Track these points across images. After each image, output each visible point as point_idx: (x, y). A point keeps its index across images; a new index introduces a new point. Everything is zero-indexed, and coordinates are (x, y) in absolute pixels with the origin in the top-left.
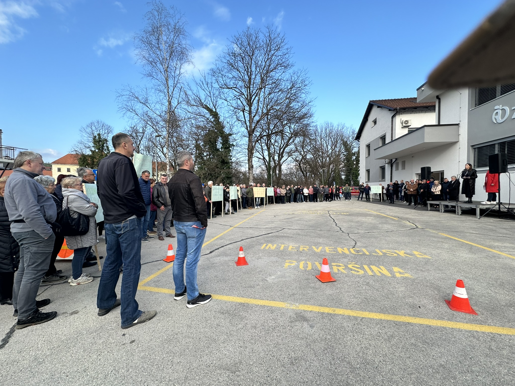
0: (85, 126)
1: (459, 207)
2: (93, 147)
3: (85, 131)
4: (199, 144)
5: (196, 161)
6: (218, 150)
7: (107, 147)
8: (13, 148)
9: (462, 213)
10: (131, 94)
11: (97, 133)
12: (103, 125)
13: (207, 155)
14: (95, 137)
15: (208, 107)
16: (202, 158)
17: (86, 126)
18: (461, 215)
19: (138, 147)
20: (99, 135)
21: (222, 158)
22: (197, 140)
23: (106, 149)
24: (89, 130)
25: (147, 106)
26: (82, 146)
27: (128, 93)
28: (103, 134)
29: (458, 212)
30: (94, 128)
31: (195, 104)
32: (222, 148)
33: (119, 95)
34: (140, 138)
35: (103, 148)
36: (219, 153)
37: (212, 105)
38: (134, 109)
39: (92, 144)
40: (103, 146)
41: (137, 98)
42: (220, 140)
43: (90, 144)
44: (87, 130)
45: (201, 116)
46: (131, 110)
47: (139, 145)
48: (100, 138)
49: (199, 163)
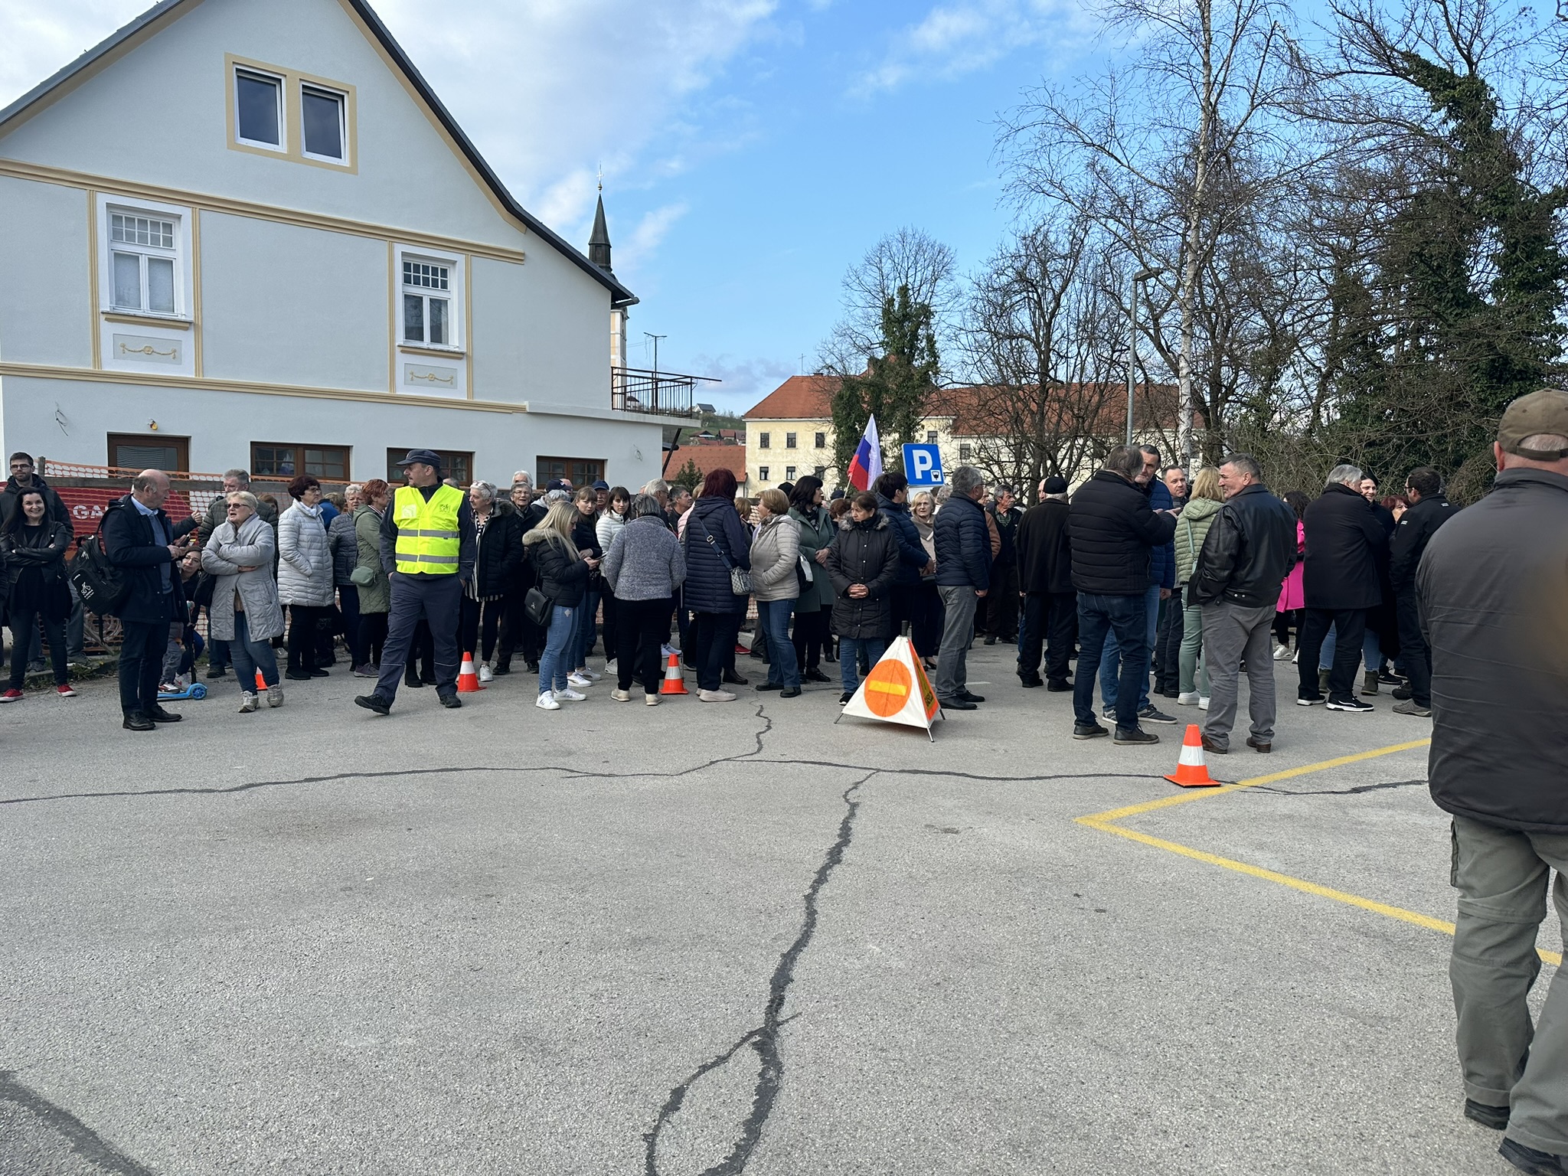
0: (858, 263)
2: (881, 344)
3: (860, 284)
4: (1358, 276)
5: (1330, 374)
6: (1473, 301)
7: (930, 339)
8: (689, 380)
10: (1052, 117)
11: (898, 284)
12: (920, 245)
13: (1402, 335)
14: (891, 301)
15: (1426, 65)
16: (1371, 353)
17: (863, 262)
19: (1048, 325)
20: (904, 290)
21: (1491, 346)
22: (1344, 258)
23: (922, 350)
24: (871, 279)
25: (1111, 155)
26: (845, 346)
27: (1040, 114)
28: (917, 284)
30: (887, 266)
31: (1344, 67)
32: (1496, 289)
33: (1004, 131)
34: (1057, 284)
35: (913, 347)
36: (1477, 320)
37: (1446, 43)
38: (1057, 179)
39: (877, 335)
40: (915, 336)
41: (1073, 128)
42: (1489, 243)
43: (871, 334)
44: (866, 278)
45: (1378, 120)
46: (1047, 187)
47: (1053, 315)
48: (905, 304)
49: (1353, 382)
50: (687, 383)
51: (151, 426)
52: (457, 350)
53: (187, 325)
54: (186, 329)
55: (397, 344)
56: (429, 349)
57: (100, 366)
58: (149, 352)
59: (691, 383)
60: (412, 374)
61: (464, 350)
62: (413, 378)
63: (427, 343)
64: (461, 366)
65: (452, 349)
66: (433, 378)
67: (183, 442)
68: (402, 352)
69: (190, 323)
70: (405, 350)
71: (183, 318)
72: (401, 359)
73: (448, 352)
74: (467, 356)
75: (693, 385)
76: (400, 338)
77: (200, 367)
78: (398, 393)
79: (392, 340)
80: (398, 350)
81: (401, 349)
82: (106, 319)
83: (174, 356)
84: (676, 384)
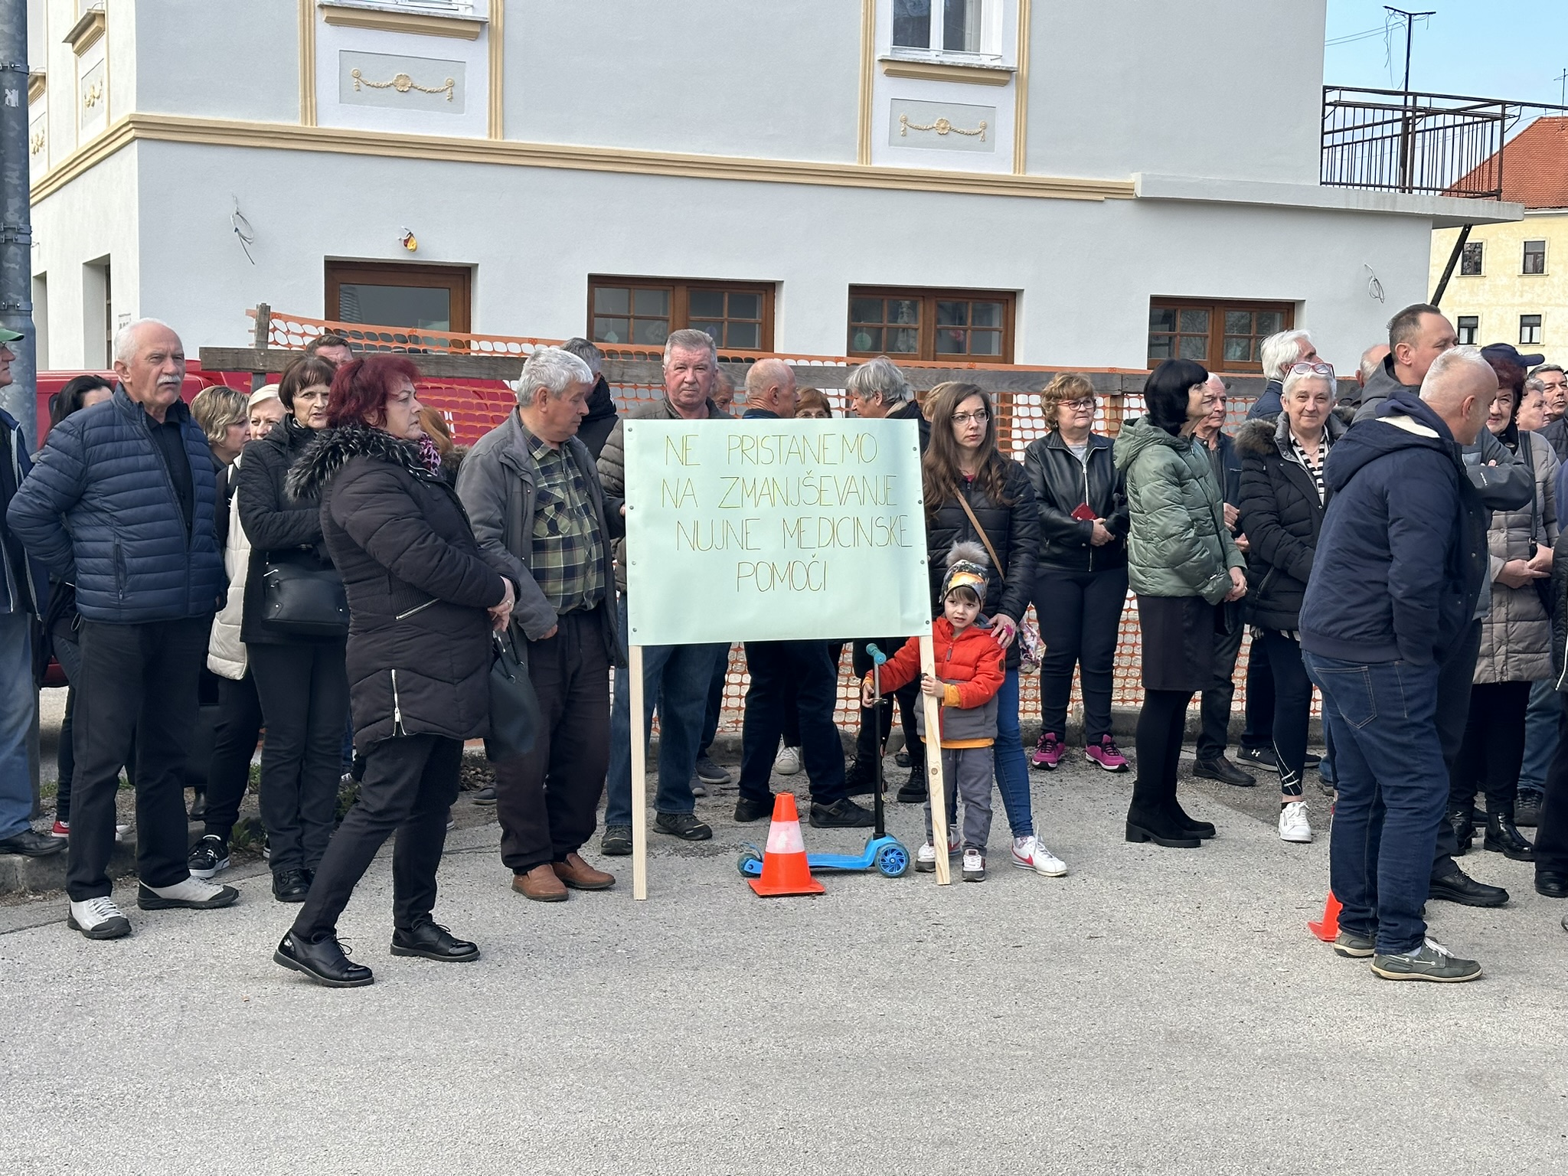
50: (1493, 118)
51: (406, 242)
52: (997, 63)
53: (476, 29)
54: (474, 37)
55: (878, 57)
56: (942, 66)
57: (315, 118)
58: (406, 88)
59: (1503, 117)
60: (905, 121)
61: (1011, 63)
62: (907, 132)
63: (936, 51)
64: (1003, 99)
65: (986, 62)
66: (947, 130)
67: (461, 276)
68: (889, 73)
69: (482, 23)
70: (896, 69)
71: (469, 14)
72: (886, 89)
73: (981, 69)
74: (1017, 77)
75: (1508, 122)
76: (884, 45)
77: (498, 118)
78: (874, 165)
79: (869, 49)
80: (879, 70)
81: (886, 67)
82: (329, 20)
83: (450, 95)
84: (1468, 119)
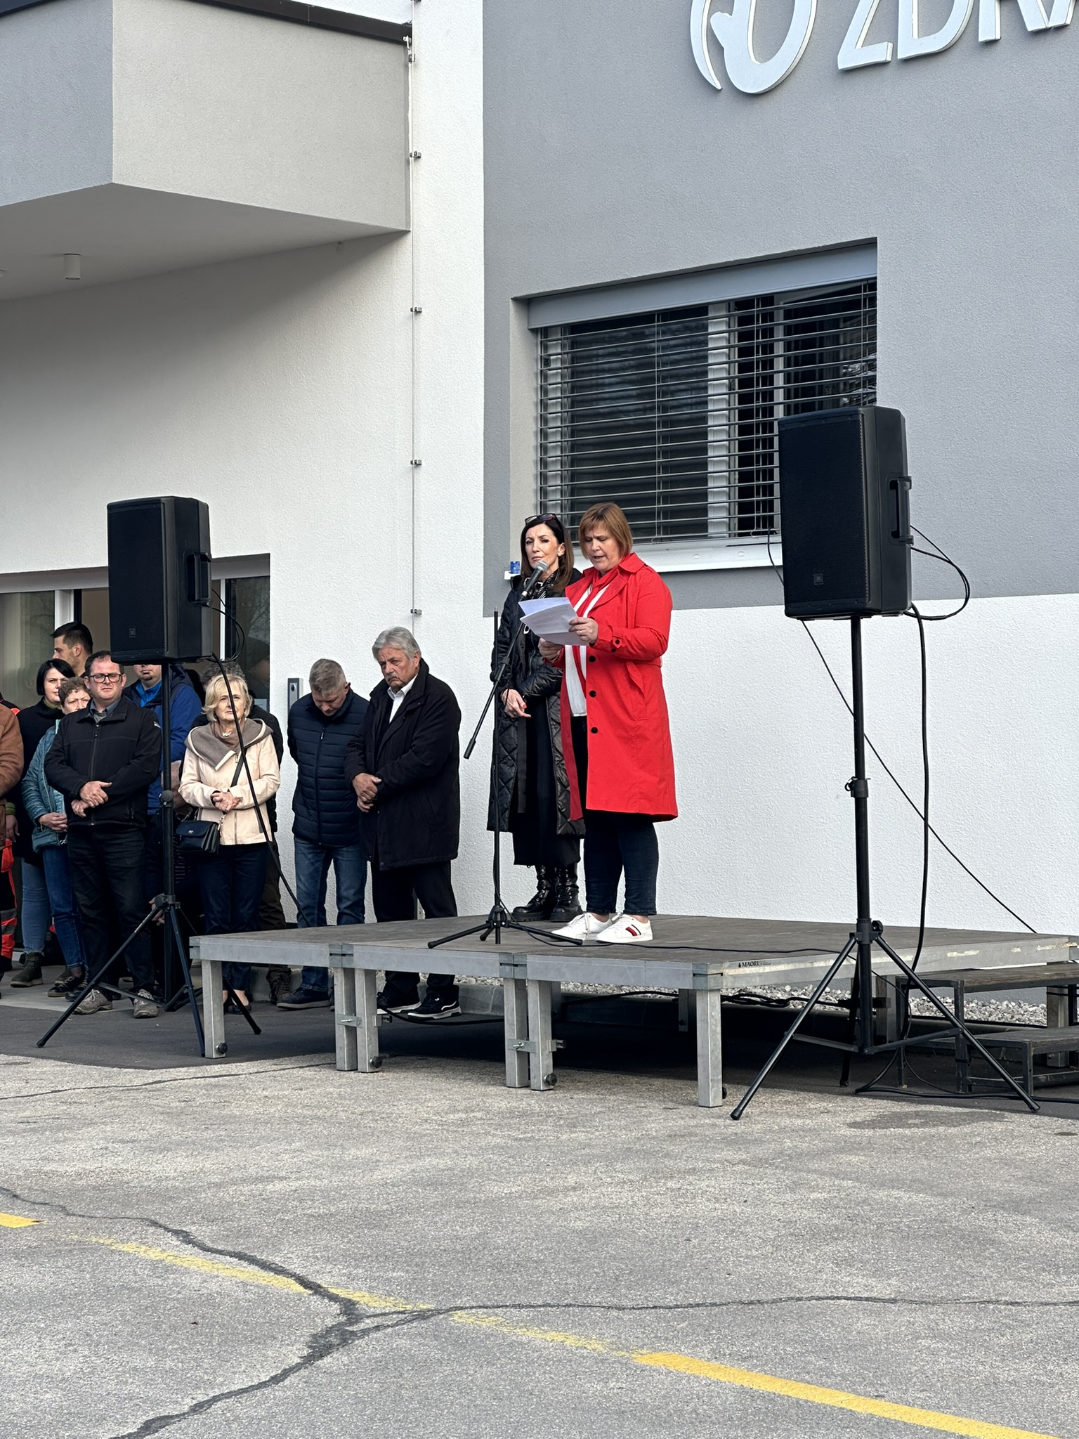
1: (533, 994)
9: (560, 1060)
18: (551, 1082)
29: (524, 1057)
